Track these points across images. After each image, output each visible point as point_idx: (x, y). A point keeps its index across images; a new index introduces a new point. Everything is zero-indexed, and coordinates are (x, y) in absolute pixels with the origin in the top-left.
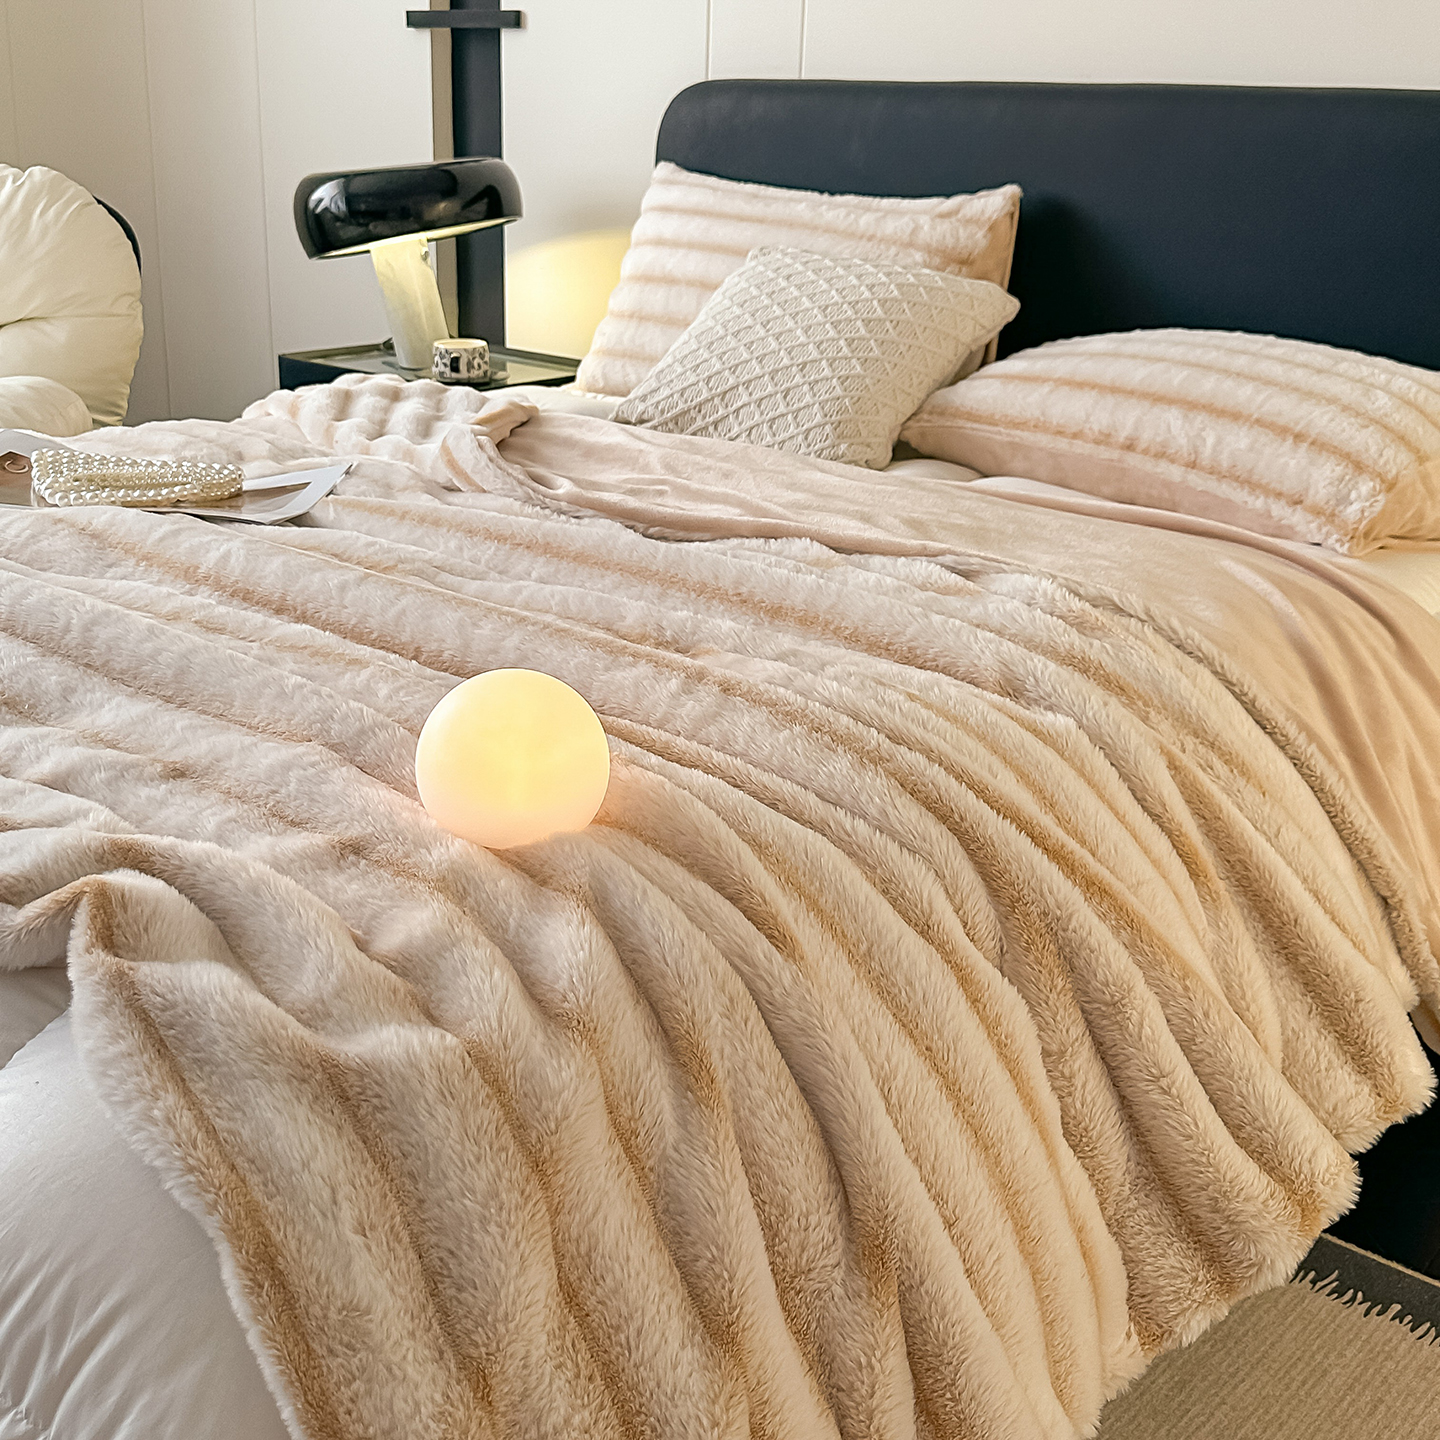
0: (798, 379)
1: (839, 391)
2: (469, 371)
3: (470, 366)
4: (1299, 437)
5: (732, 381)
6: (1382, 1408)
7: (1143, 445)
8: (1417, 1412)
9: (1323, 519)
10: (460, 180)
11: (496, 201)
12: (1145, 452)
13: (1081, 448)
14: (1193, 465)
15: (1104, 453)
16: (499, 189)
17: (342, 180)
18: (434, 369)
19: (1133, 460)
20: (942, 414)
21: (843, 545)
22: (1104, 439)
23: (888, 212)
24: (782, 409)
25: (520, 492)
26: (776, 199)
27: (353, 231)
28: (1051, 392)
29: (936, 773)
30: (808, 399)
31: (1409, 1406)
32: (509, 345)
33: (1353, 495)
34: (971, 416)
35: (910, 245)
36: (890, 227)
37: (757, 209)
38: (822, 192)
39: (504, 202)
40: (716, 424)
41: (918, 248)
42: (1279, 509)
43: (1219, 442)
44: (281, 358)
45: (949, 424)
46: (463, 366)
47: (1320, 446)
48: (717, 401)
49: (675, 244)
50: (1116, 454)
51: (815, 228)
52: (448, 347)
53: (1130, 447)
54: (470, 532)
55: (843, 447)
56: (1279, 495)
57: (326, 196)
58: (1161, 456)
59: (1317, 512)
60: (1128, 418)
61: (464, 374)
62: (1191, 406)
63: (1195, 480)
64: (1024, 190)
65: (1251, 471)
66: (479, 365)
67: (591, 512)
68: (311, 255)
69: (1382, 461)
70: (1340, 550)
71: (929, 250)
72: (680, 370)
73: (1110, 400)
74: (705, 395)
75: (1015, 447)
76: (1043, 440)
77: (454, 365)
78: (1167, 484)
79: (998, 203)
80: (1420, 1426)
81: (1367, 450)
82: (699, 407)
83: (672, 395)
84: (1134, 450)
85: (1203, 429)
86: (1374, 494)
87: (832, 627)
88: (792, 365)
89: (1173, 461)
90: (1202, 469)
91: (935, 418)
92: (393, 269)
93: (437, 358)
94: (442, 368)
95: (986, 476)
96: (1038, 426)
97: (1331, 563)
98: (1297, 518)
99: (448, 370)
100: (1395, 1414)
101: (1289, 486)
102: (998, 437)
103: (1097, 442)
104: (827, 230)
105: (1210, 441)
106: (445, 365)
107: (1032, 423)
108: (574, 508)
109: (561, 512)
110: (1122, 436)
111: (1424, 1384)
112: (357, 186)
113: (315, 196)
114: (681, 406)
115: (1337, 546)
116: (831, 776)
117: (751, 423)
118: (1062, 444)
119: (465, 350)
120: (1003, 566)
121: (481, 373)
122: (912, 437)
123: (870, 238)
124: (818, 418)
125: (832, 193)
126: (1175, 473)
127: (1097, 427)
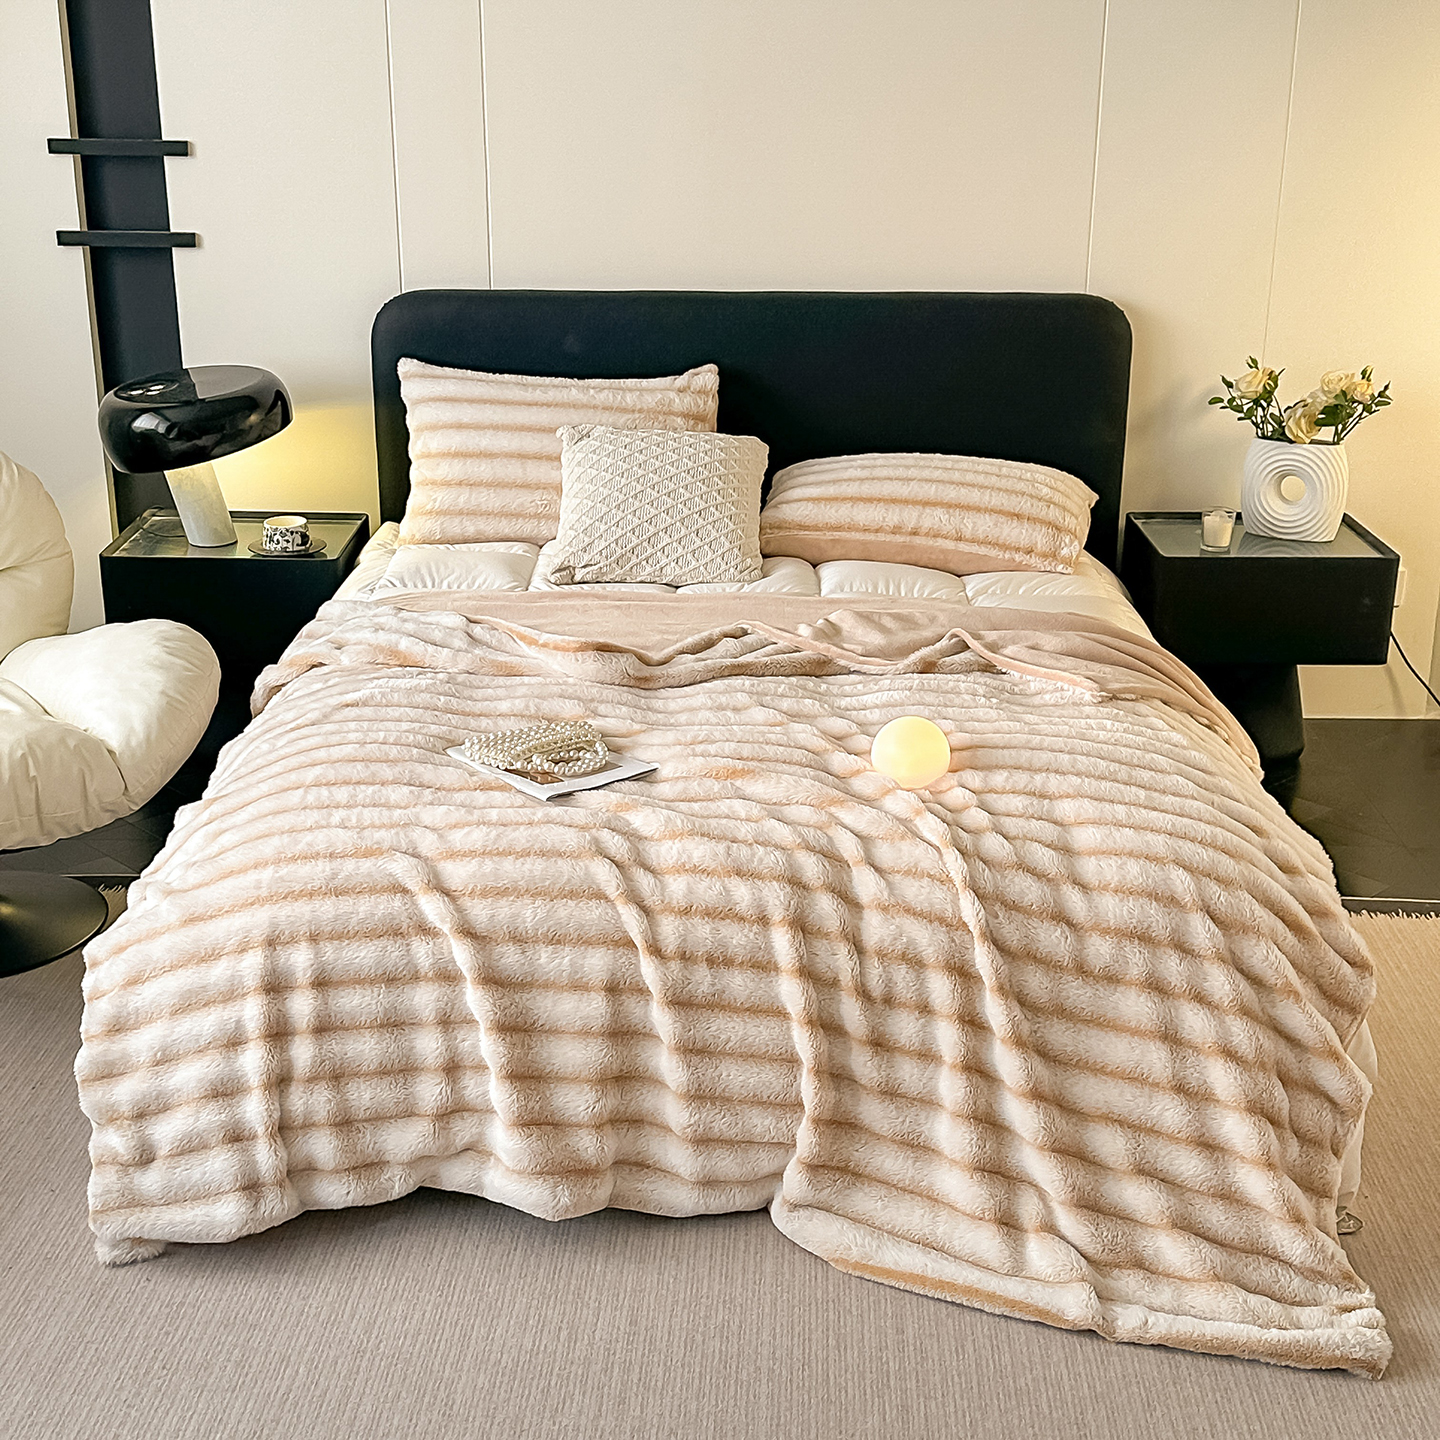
0: (700, 521)
1: (731, 526)
4: (1019, 517)
7: (924, 530)
12: (927, 535)
13: (881, 537)
14: (959, 539)
15: (899, 539)
19: (918, 540)
20: (779, 528)
22: (896, 530)
24: (698, 543)
28: (852, 506)
30: (714, 533)
33: (1064, 544)
34: (802, 528)
35: (671, 413)
36: (650, 400)
41: (677, 416)
42: (1018, 557)
43: (974, 524)
44: (102, 558)
45: (788, 534)
47: (1032, 520)
49: (478, 427)
50: (908, 539)
51: (595, 407)
53: (915, 533)
56: (1018, 550)
58: (937, 536)
59: (1045, 556)
60: (910, 517)
62: (949, 506)
63: (963, 547)
64: (717, 367)
65: (998, 538)
73: (897, 508)
75: (836, 542)
76: (858, 536)
78: (943, 551)
81: (1059, 519)
82: (633, 550)
83: (610, 544)
84: (918, 535)
85: (962, 519)
86: (1071, 542)
88: (692, 514)
89: (946, 538)
90: (967, 540)
91: (776, 531)
94: (284, 544)
96: (851, 528)
98: (1034, 561)
99: (290, 545)
101: (1024, 542)
102: (825, 538)
103: (893, 533)
105: (969, 525)
106: (287, 542)
107: (846, 526)
110: (909, 527)
115: (1064, 571)
118: (871, 537)
122: (767, 546)
126: (950, 545)
127: (891, 524)
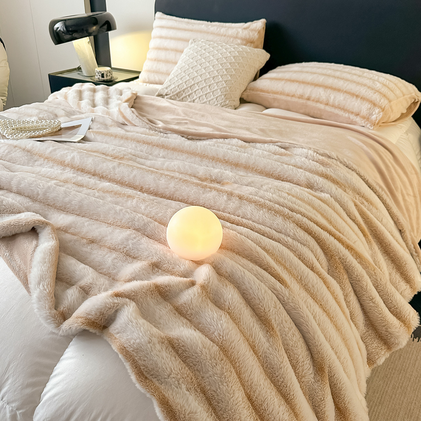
0: (213, 82)
1: (225, 85)
2: (107, 77)
3: (107, 75)
4: (357, 96)
5: (193, 83)
6: (402, 357)
7: (312, 99)
8: (410, 357)
9: (366, 120)
10: (98, 20)
11: (109, 25)
12: (313, 100)
13: (294, 99)
14: (327, 104)
15: (301, 101)
16: (110, 22)
17: (64, 21)
18: (96, 77)
19: (310, 103)
20: (253, 90)
21: (247, 140)
22: (301, 97)
23: (229, 27)
24: (209, 91)
25: (148, 126)
26: (195, 24)
27: (68, 37)
28: (285, 83)
29: (305, 220)
30: (216, 88)
31: (408, 355)
32: (113, 66)
33: (374, 113)
34: (262, 91)
35: (236, 37)
36: (230, 32)
37: (190, 27)
38: (208, 21)
39: (111, 25)
40: (189, 96)
41: (239, 39)
42: (352, 117)
43: (335, 97)
44: (49, 75)
45: (255, 93)
46: (105, 76)
47: (363, 99)
48: (189, 89)
49: (166, 38)
50: (304, 101)
51: (208, 33)
52: (100, 70)
53: (308, 99)
54: (138, 141)
55: (227, 102)
56: (352, 113)
57: (59, 26)
58: (318, 101)
59: (364, 118)
60: (308, 91)
61: (105, 78)
62: (326, 87)
63: (328, 108)
64: (267, 20)
65: (344, 106)
66: (109, 75)
67: (170, 132)
68: (56, 44)
69: (381, 103)
70: (371, 128)
71: (242, 39)
72: (176, 79)
73: (302, 86)
74: (185, 87)
75: (275, 99)
76: (283, 97)
77: (103, 76)
78: (320, 110)
79: (260, 24)
80: (412, 361)
81: (376, 100)
82: (184, 91)
83: (175, 87)
84: (310, 100)
85: (330, 94)
86: (379, 112)
87: (254, 169)
88: (210, 78)
89: (321, 103)
90: (330, 105)
91: (251, 91)
92: (80, 47)
93: (97, 74)
94: (98, 77)
95: (267, 108)
96: (282, 93)
97: (368, 132)
98: (358, 119)
99: (100, 77)
100: (405, 358)
101: (356, 110)
102: (270, 97)
103: (299, 98)
104: (212, 33)
105: (332, 98)
106: (100, 76)
107: (280, 92)
108: (165, 131)
109: (161, 132)
110: (306, 96)
111: (410, 349)
112: (68, 23)
113: (56, 26)
114: (178, 90)
115: (370, 127)
116: (278, 224)
117: (200, 95)
118: (289, 98)
119: (105, 71)
120: (295, 145)
121: (110, 77)
122: (245, 97)
123: (225, 36)
124: (220, 94)
125: (211, 22)
126: (322, 106)
127: (299, 93)
